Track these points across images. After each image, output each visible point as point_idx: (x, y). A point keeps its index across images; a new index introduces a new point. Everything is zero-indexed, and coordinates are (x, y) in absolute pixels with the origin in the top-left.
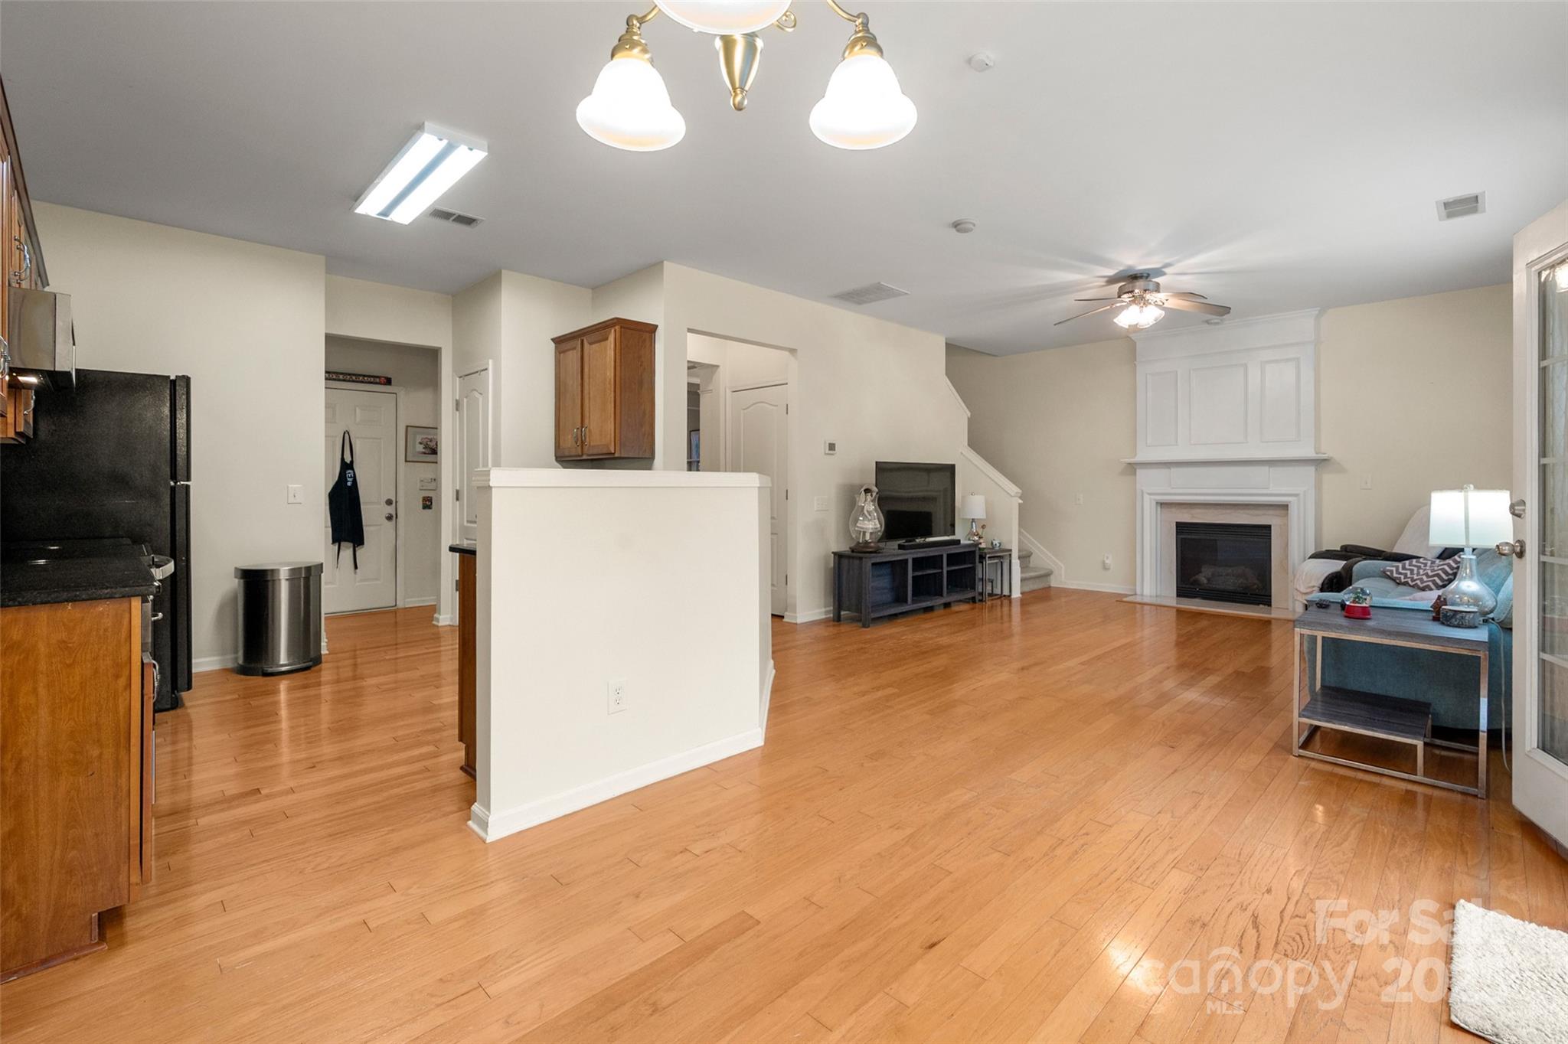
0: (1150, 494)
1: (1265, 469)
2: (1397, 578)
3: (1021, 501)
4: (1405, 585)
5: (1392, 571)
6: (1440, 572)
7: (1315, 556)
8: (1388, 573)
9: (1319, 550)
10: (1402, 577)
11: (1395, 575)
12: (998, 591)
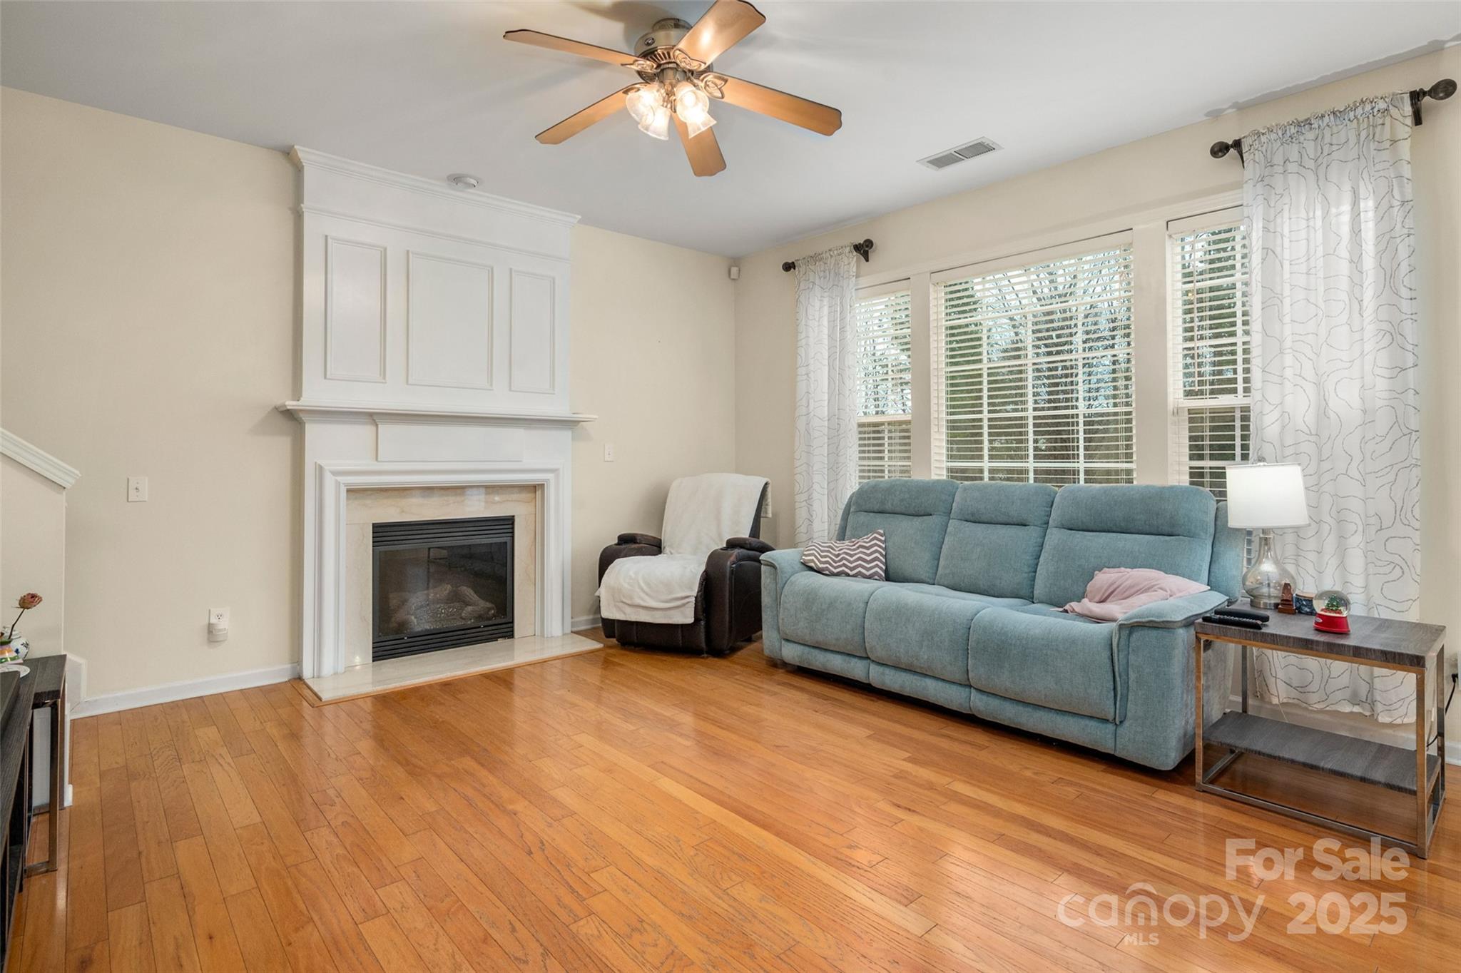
0: (336, 474)
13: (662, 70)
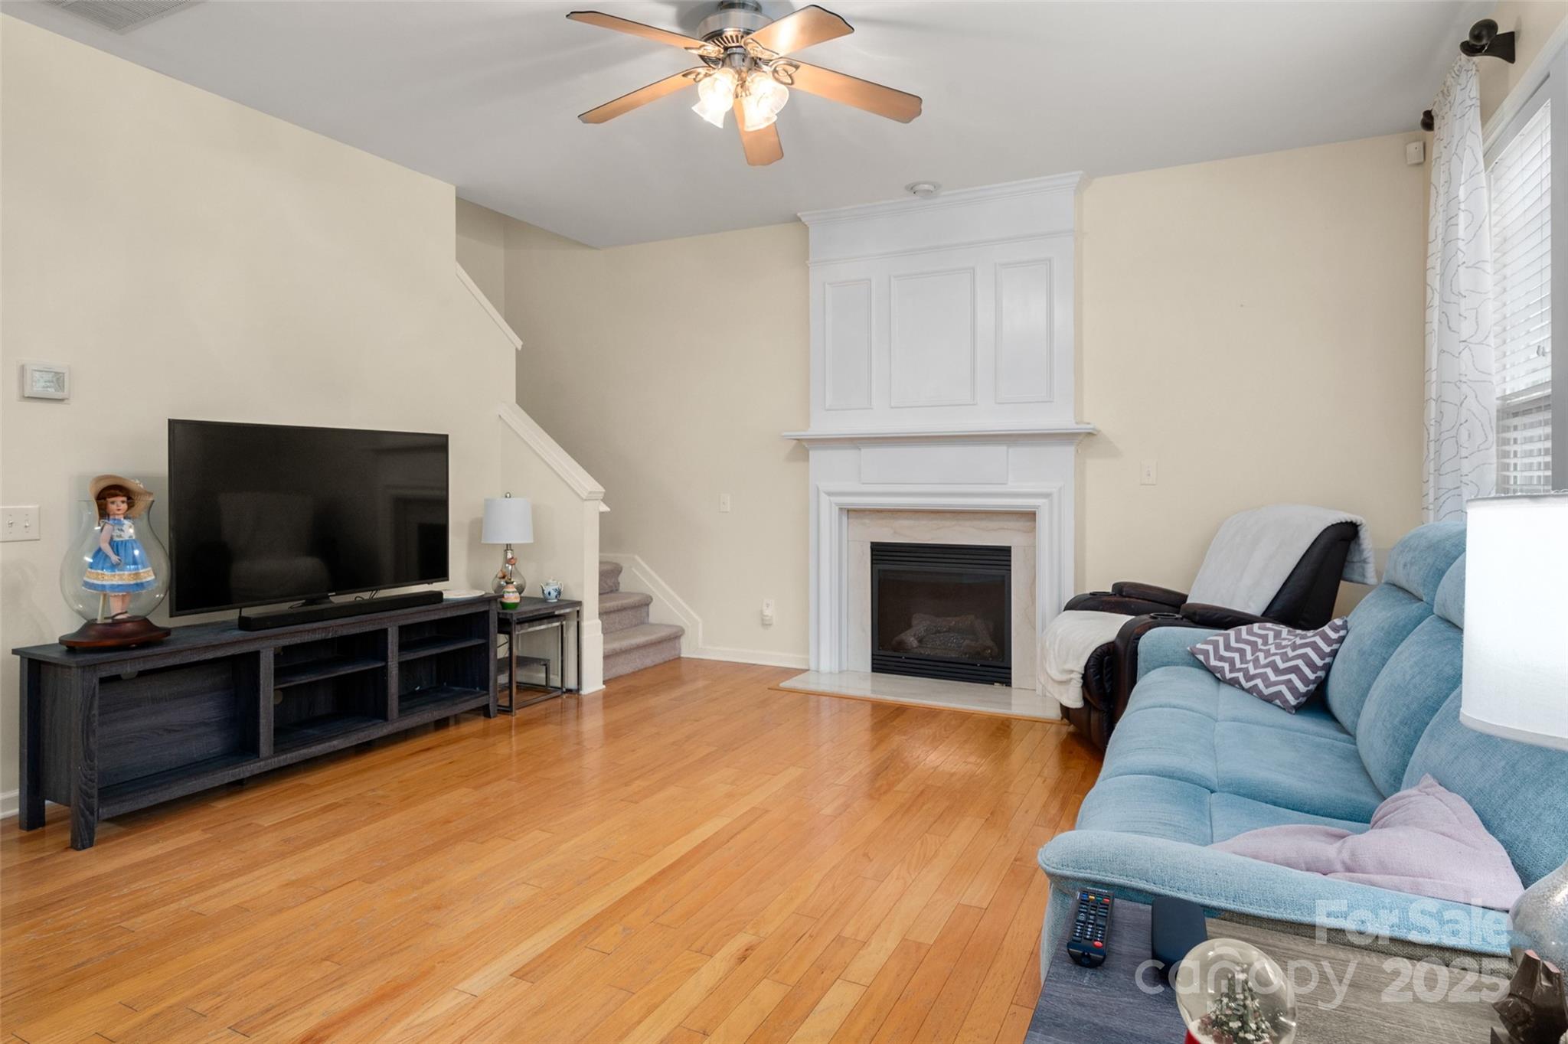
0: (829, 494)
1: (999, 451)
2: (1215, 667)
3: (605, 508)
4: (1233, 685)
5: (1206, 653)
6: (1300, 663)
7: (1073, 606)
8: (1201, 657)
9: (1080, 593)
10: (1226, 666)
11: (1213, 662)
12: (556, 681)
13: (729, 55)
